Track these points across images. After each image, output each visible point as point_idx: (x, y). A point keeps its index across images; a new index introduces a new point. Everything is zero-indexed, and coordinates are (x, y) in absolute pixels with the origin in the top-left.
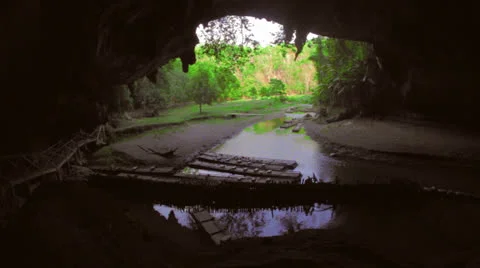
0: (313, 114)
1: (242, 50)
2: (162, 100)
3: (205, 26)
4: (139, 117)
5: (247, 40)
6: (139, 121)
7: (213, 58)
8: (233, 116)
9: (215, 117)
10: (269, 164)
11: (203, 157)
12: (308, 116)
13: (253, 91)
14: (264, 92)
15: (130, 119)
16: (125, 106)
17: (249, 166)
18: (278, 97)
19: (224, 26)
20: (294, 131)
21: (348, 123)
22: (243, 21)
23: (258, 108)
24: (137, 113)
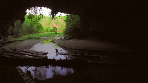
0: (63, 38)
1: (39, 17)
2: (19, 32)
3: (29, 9)
4: (12, 38)
5: (41, 14)
6: (13, 39)
7: (30, 19)
8: (39, 38)
9: (34, 38)
10: (40, 53)
11: (23, 50)
12: (61, 38)
13: (47, 30)
14: (51, 31)
15: (10, 38)
16: (8, 34)
17: (34, 54)
18: (55, 32)
19: (35, 10)
20: (54, 43)
21: (72, 40)
22: (41, 8)
23: (48, 36)
24: (12, 37)
